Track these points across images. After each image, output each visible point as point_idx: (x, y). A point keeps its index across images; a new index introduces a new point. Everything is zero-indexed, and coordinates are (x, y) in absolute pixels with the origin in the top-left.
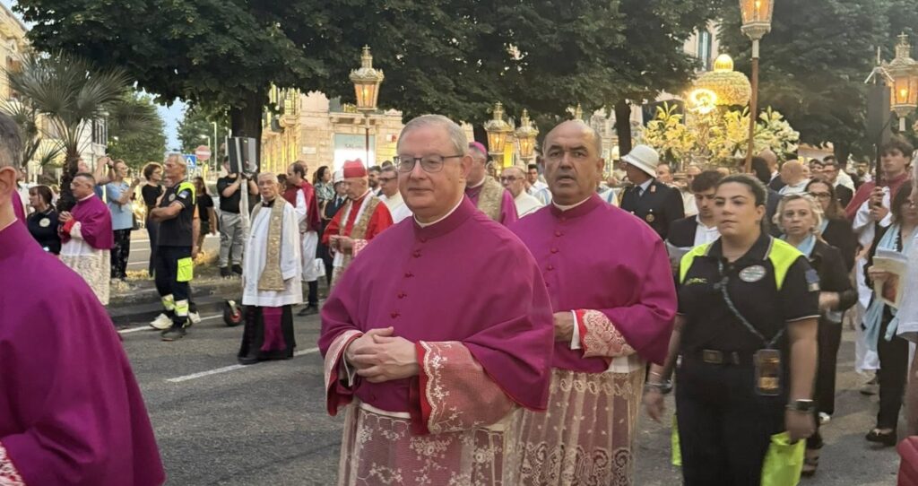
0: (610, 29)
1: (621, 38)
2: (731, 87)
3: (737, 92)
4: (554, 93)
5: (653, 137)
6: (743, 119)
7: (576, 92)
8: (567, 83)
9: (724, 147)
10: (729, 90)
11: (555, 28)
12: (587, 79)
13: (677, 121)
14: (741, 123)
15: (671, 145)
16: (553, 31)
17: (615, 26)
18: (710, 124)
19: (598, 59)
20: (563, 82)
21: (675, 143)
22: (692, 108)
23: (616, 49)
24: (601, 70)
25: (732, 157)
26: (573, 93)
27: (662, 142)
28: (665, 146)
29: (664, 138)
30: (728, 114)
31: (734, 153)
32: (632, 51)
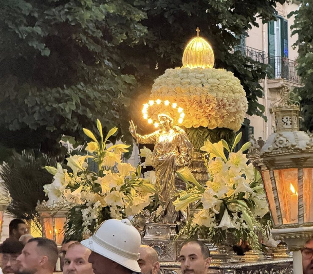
0: (123, 18)
1: (141, 31)
2: (211, 95)
3: (221, 105)
4: (36, 117)
5: (77, 186)
6: (232, 155)
7: (74, 113)
8: (58, 101)
9: (201, 206)
10: (208, 101)
11: (36, 15)
12: (89, 91)
13: (118, 158)
14: (229, 163)
15: (108, 201)
16: (31, 22)
17: (129, 13)
18: (177, 163)
19: (106, 62)
20: (51, 98)
21: (116, 199)
22: (143, 133)
23: (135, 46)
24: (113, 78)
25: (215, 225)
26: (69, 116)
27: (91, 196)
28: (98, 204)
29: (97, 188)
30: (208, 146)
31: (218, 218)
32: (161, 50)
